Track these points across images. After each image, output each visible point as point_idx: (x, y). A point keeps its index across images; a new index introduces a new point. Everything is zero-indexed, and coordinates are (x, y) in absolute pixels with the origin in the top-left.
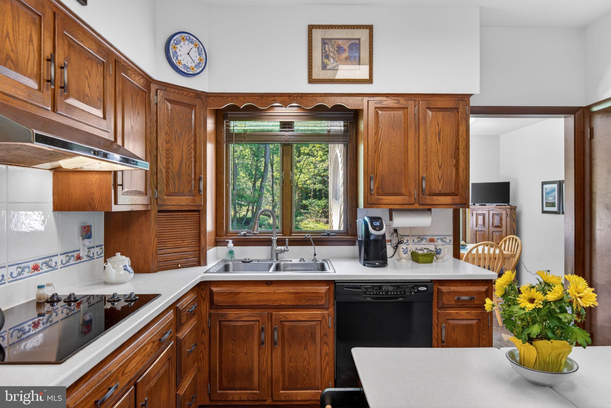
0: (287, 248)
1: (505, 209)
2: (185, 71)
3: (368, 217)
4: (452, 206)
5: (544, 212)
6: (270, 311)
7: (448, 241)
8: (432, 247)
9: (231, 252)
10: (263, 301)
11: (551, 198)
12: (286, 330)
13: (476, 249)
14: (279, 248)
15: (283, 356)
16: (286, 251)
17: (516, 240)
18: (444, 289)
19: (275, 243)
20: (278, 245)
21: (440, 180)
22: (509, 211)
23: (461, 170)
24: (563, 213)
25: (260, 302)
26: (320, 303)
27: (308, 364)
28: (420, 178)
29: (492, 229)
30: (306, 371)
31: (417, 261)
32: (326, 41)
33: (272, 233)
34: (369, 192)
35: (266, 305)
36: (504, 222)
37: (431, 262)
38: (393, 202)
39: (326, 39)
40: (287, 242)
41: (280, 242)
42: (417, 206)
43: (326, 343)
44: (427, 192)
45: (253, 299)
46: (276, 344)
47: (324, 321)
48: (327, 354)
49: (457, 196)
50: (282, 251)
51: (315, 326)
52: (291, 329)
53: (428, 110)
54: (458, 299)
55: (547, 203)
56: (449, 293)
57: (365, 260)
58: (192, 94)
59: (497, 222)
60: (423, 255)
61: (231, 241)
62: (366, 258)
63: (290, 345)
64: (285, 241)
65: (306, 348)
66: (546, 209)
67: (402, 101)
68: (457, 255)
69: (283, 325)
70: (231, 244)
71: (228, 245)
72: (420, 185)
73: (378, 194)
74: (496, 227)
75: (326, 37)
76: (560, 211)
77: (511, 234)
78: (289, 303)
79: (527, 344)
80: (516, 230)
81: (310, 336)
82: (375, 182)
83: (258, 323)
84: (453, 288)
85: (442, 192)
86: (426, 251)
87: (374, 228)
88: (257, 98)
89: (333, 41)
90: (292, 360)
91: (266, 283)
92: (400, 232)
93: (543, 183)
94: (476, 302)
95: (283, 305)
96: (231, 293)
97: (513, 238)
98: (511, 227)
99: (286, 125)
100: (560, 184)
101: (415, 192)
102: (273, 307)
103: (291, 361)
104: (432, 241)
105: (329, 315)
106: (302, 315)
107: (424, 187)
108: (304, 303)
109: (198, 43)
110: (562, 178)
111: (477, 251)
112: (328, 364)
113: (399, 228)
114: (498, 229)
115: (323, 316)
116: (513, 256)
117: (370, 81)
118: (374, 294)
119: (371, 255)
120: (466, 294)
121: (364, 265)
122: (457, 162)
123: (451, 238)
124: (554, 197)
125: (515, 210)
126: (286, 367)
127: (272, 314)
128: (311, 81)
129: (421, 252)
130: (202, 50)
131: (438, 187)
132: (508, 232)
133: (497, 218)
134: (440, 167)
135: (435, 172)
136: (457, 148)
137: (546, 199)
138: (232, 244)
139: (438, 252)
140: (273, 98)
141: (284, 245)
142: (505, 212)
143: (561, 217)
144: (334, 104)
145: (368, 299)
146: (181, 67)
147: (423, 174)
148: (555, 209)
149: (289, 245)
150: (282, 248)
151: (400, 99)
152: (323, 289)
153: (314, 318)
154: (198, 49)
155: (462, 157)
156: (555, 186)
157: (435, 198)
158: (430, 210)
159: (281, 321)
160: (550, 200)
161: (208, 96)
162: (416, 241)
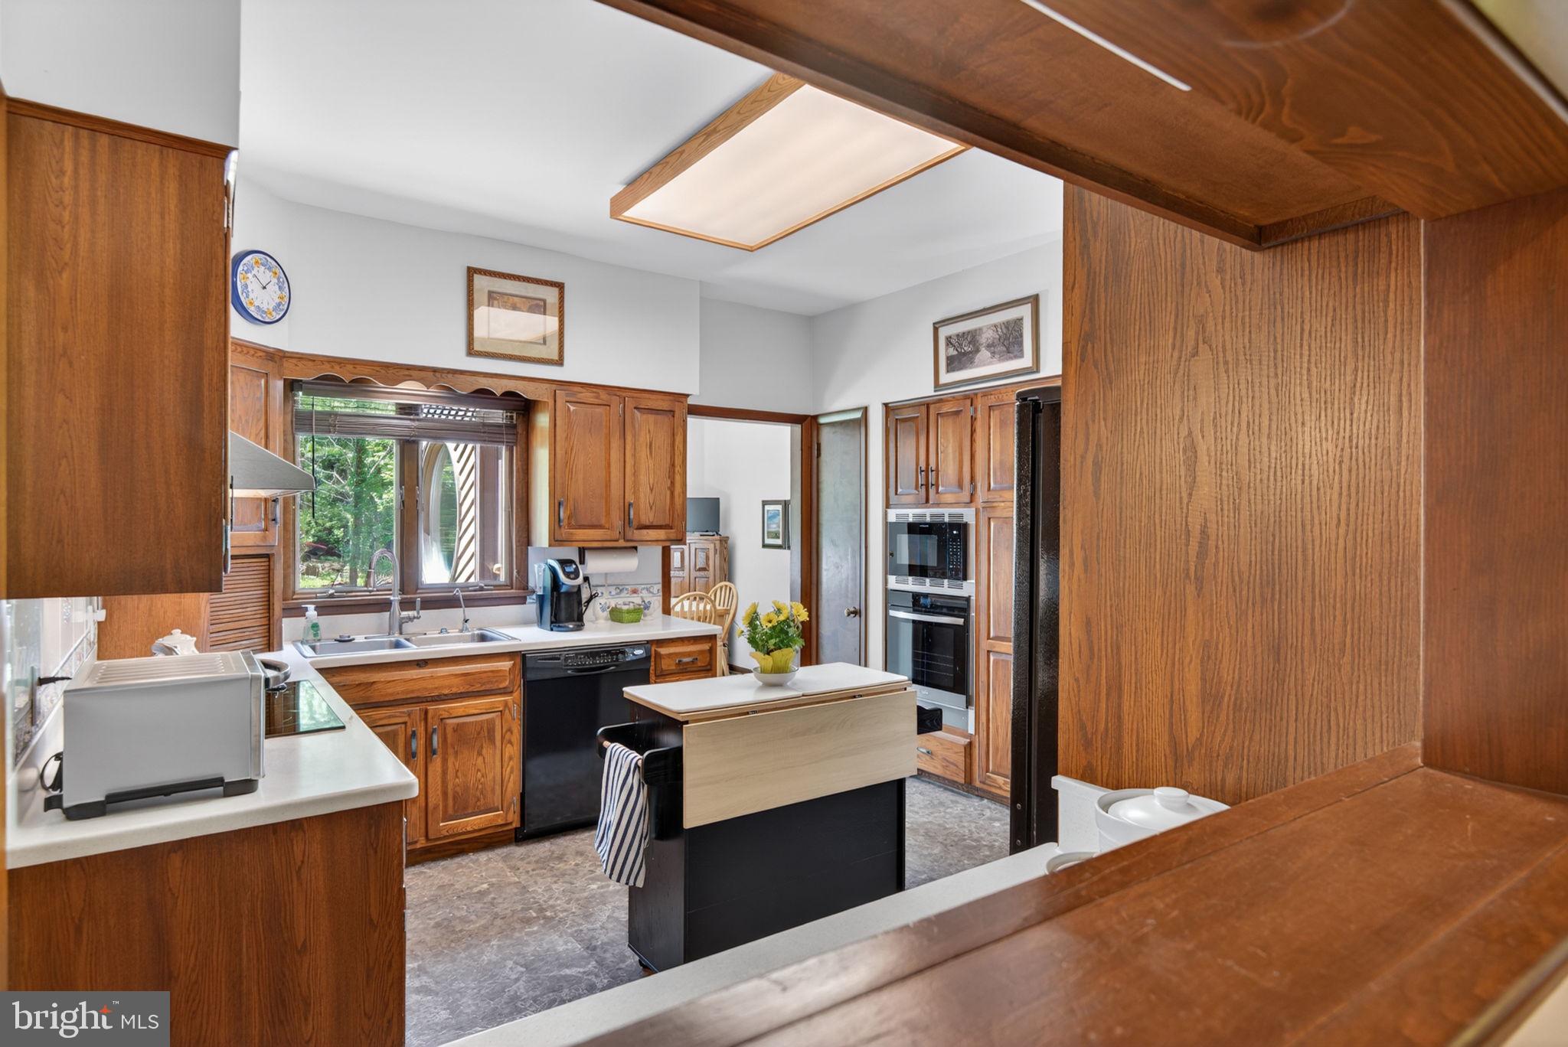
0: (418, 613)
1: (712, 542)
2: (260, 318)
3: (554, 560)
4: (660, 543)
5: (765, 546)
6: (423, 706)
7: (655, 591)
8: (637, 600)
9: (315, 626)
10: (413, 692)
11: (774, 526)
12: (449, 730)
13: (680, 604)
14: (405, 614)
15: (444, 772)
16: (418, 618)
17: (730, 589)
18: (663, 651)
19: (396, 606)
20: (403, 609)
21: (651, 508)
22: (718, 543)
23: (676, 493)
24: (789, 548)
25: (407, 693)
26: (501, 686)
27: (483, 776)
28: (627, 504)
29: (694, 574)
30: (480, 786)
31: (620, 621)
32: (495, 295)
33: (390, 590)
34: (557, 523)
35: (418, 697)
36: (711, 563)
37: (638, 621)
38: (590, 538)
39: (493, 292)
40: (418, 605)
41: (406, 605)
42: (622, 543)
43: (510, 742)
44: (635, 524)
45: (397, 691)
46: (434, 752)
47: (507, 711)
48: (511, 758)
49: (672, 529)
50: (411, 619)
51: (493, 720)
52: (458, 729)
53: (636, 411)
54: (680, 661)
55: (768, 532)
56: (670, 655)
57: (552, 623)
58: (260, 354)
59: (701, 564)
60: (628, 612)
61: (311, 607)
62: (553, 619)
63: (456, 753)
64: (415, 602)
65: (480, 754)
66: (768, 541)
67: (604, 395)
68: (667, 610)
69: (445, 724)
70: (311, 612)
71: (307, 613)
72: (627, 513)
73: (570, 526)
74: (701, 569)
75: (495, 289)
76: (786, 545)
77: (721, 581)
78: (454, 690)
79: (767, 656)
80: (727, 573)
81: (486, 734)
82: (566, 509)
83: (403, 726)
84: (672, 650)
85: (654, 524)
86: (631, 606)
87: (567, 575)
88: (378, 369)
89: (506, 297)
90: (459, 774)
91: (418, 665)
92: (593, 581)
93: (765, 503)
94: (699, 664)
95: (445, 695)
96: (359, 685)
97: (726, 586)
98: (722, 569)
99: (407, 410)
100: (786, 504)
101: (618, 523)
102: (429, 699)
103: (457, 777)
104: (635, 592)
105: (514, 703)
106: (475, 707)
107: (632, 517)
108: (477, 687)
109: (278, 270)
110: (788, 498)
111: (683, 606)
112: (512, 772)
113: (591, 574)
114: (702, 573)
115: (506, 703)
116: (727, 612)
117: (560, 362)
118: (578, 665)
119: (563, 615)
120: (689, 654)
121: (552, 630)
122: (673, 483)
123: (660, 586)
124: (777, 525)
125: (726, 543)
126: (450, 786)
127: (426, 712)
128: (471, 352)
129: (625, 608)
130: (284, 281)
131: (648, 517)
132: (718, 580)
133: (701, 555)
134: (651, 490)
135: (645, 498)
136: (673, 465)
137: (768, 527)
138: (316, 613)
139: (647, 607)
140: (407, 372)
141: (414, 609)
142: (712, 545)
143: (786, 552)
144: (503, 391)
145: (569, 672)
146: (252, 310)
147: (630, 498)
148: (779, 542)
149: (423, 608)
150: (411, 613)
151: (600, 391)
152: (506, 665)
153: (493, 708)
154: (278, 279)
155: (678, 478)
156: (779, 508)
157: (645, 532)
158: (636, 548)
159: (442, 719)
160: (774, 528)
161: (284, 357)
162: (613, 593)
